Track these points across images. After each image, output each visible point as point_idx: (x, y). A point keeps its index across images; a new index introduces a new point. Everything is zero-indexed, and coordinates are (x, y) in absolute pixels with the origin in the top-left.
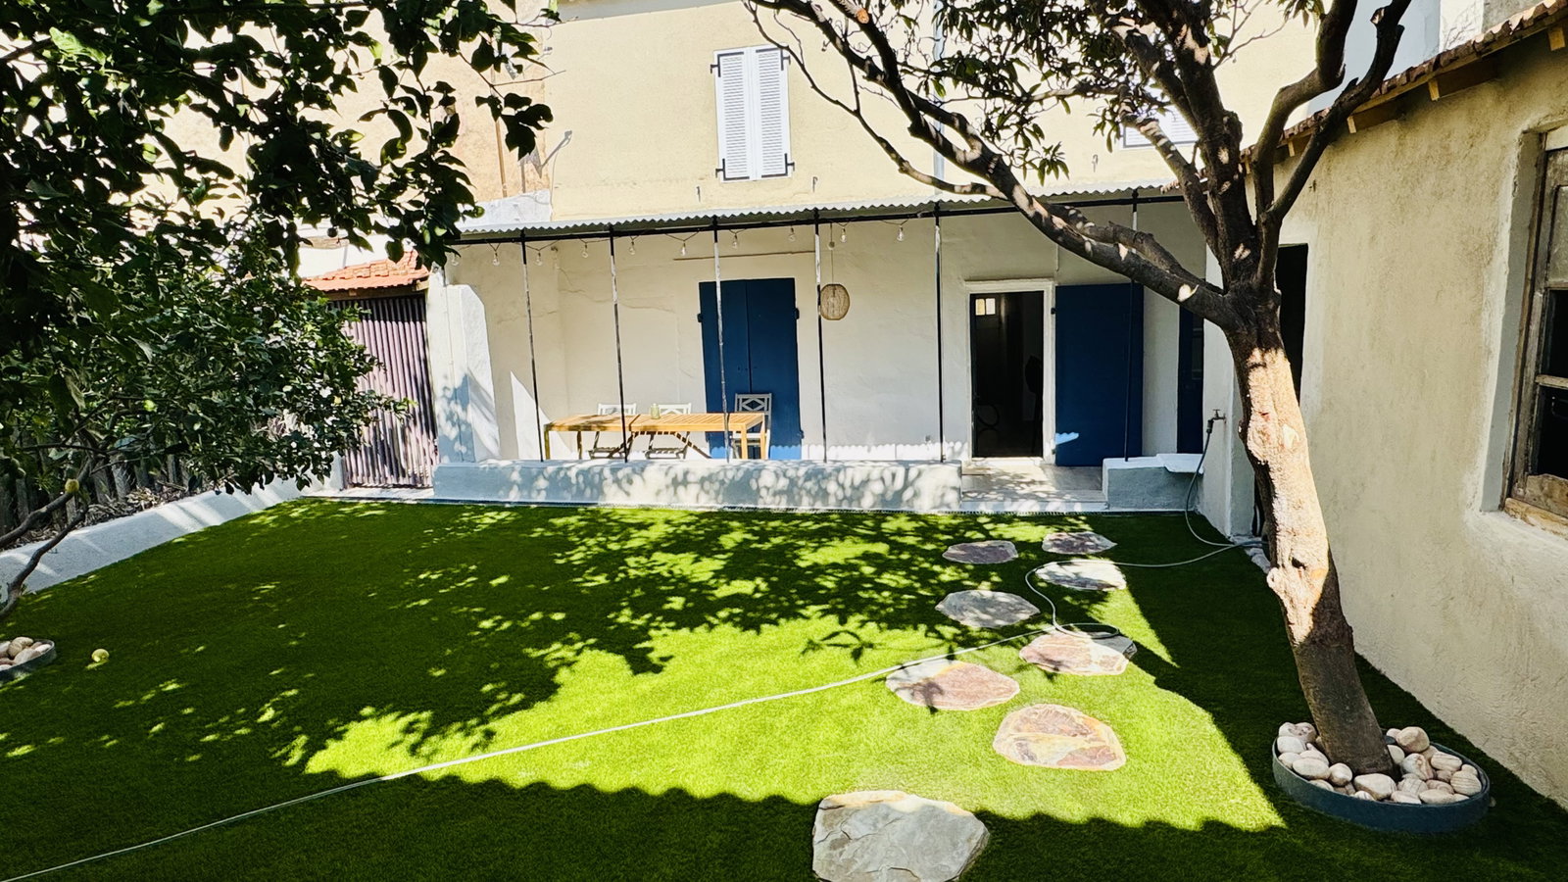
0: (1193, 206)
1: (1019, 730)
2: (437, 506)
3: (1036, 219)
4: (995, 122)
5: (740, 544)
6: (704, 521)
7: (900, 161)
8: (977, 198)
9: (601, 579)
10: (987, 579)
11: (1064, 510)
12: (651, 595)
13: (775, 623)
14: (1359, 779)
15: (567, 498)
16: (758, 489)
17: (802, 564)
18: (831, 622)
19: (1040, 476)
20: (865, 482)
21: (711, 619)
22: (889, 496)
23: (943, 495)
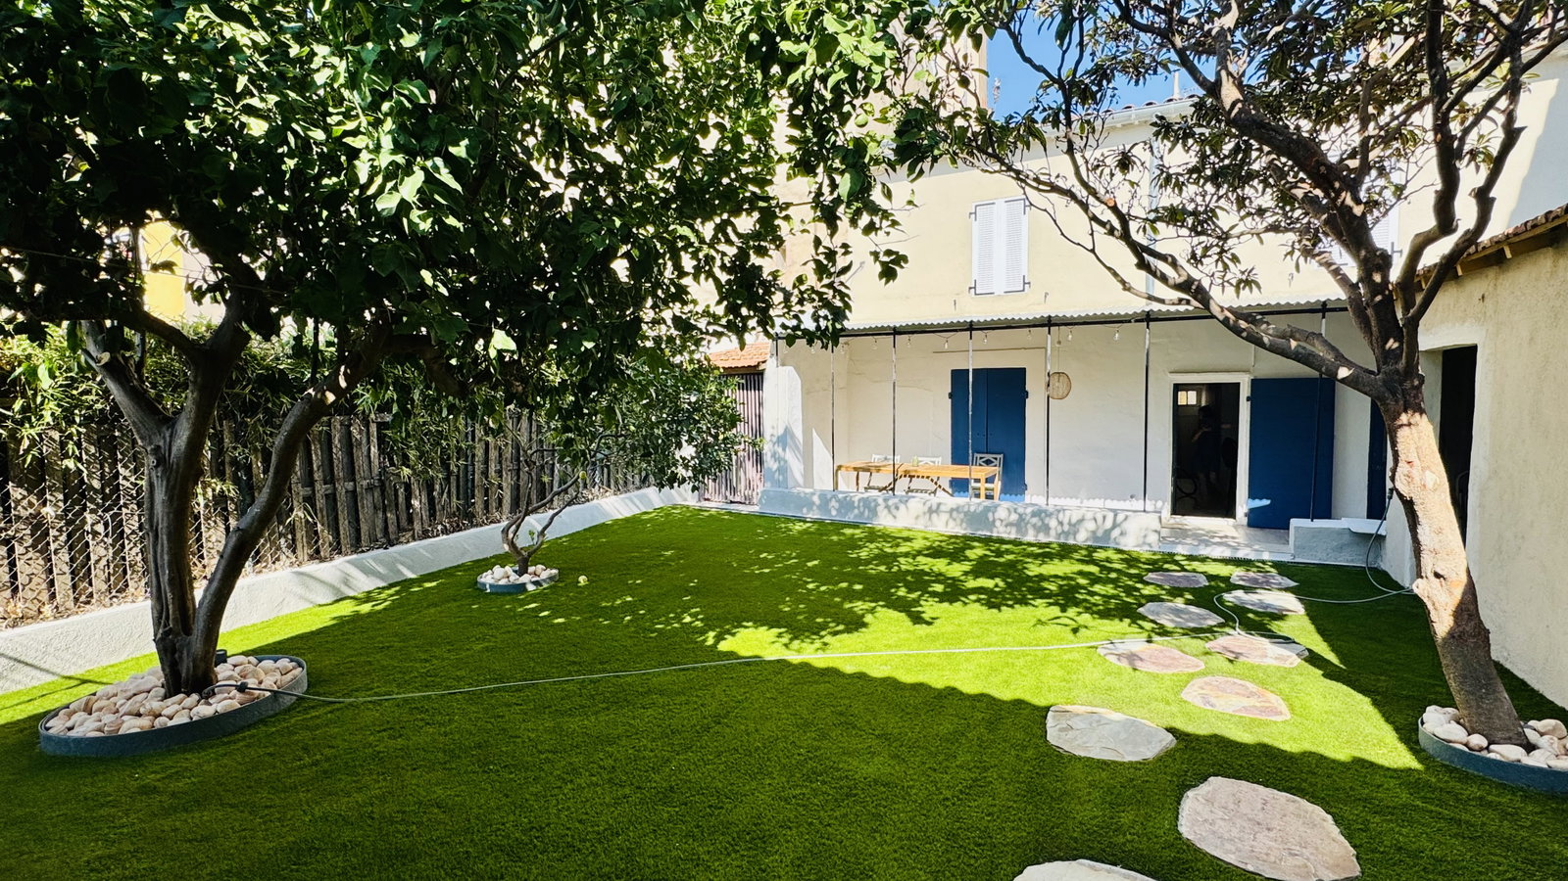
0: (1354, 314)
1: (1203, 689)
2: (761, 516)
3: (1225, 322)
4: (1199, 252)
5: (981, 557)
6: (953, 540)
7: (1123, 282)
8: (1182, 308)
9: (883, 568)
10: (1182, 596)
11: (1252, 556)
12: (920, 581)
13: (1011, 606)
14: (1492, 747)
15: (850, 518)
16: (994, 521)
17: (1030, 574)
18: (1055, 611)
19: (1232, 533)
20: (1081, 521)
21: (963, 599)
22: (1100, 533)
23: (1145, 536)
